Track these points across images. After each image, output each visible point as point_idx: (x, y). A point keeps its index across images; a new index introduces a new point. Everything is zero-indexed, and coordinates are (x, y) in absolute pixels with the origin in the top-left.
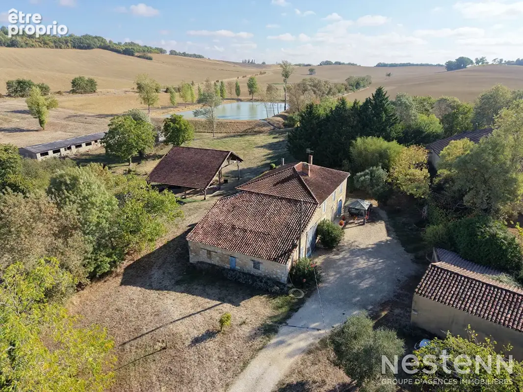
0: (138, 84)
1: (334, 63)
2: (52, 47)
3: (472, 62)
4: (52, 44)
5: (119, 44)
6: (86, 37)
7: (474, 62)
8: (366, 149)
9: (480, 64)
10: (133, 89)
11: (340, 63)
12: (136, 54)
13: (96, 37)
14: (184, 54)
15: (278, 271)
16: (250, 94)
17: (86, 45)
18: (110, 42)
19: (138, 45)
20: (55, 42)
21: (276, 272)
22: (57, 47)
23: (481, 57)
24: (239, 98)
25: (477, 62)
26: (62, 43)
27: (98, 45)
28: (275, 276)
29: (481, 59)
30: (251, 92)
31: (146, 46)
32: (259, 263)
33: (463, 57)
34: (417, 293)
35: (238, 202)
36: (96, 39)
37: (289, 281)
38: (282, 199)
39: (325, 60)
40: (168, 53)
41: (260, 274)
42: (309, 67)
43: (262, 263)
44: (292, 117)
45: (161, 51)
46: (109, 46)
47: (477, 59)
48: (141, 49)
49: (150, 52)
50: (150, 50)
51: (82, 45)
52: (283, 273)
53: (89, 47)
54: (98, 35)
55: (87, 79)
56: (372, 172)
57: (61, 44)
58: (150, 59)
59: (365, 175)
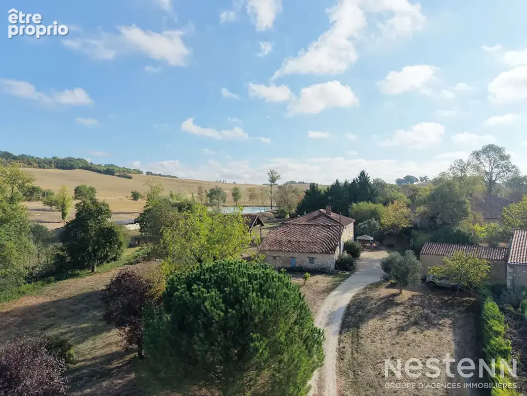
0: (132, 193)
1: (298, 182)
2: (36, 167)
3: (417, 180)
4: (35, 165)
5: (100, 165)
6: (70, 159)
7: (419, 180)
8: (361, 210)
9: (424, 181)
10: (127, 197)
11: (303, 183)
12: (117, 174)
13: (79, 159)
14: (160, 175)
15: (328, 261)
16: (234, 201)
17: (69, 166)
18: (91, 164)
19: (118, 167)
20: (39, 163)
21: (327, 262)
22: (40, 167)
23: (424, 176)
24: (225, 205)
25: (422, 180)
26: (46, 163)
27: (81, 166)
28: (326, 266)
29: (424, 178)
30: (235, 200)
31: (124, 168)
32: (313, 258)
33: (409, 176)
34: (422, 253)
35: (287, 230)
36: (79, 161)
37: (336, 268)
38: (317, 226)
39: (290, 180)
40: (145, 174)
41: (315, 266)
42: (278, 186)
43: (316, 258)
44: (283, 210)
45: (139, 172)
46: (91, 167)
47: (420, 177)
48: (121, 170)
49: (130, 173)
50: (129, 171)
51: (64, 166)
52: (332, 262)
53: (71, 168)
54: (80, 158)
55: (88, 187)
56: (369, 223)
57: (45, 165)
58: (130, 178)
59: (364, 224)
